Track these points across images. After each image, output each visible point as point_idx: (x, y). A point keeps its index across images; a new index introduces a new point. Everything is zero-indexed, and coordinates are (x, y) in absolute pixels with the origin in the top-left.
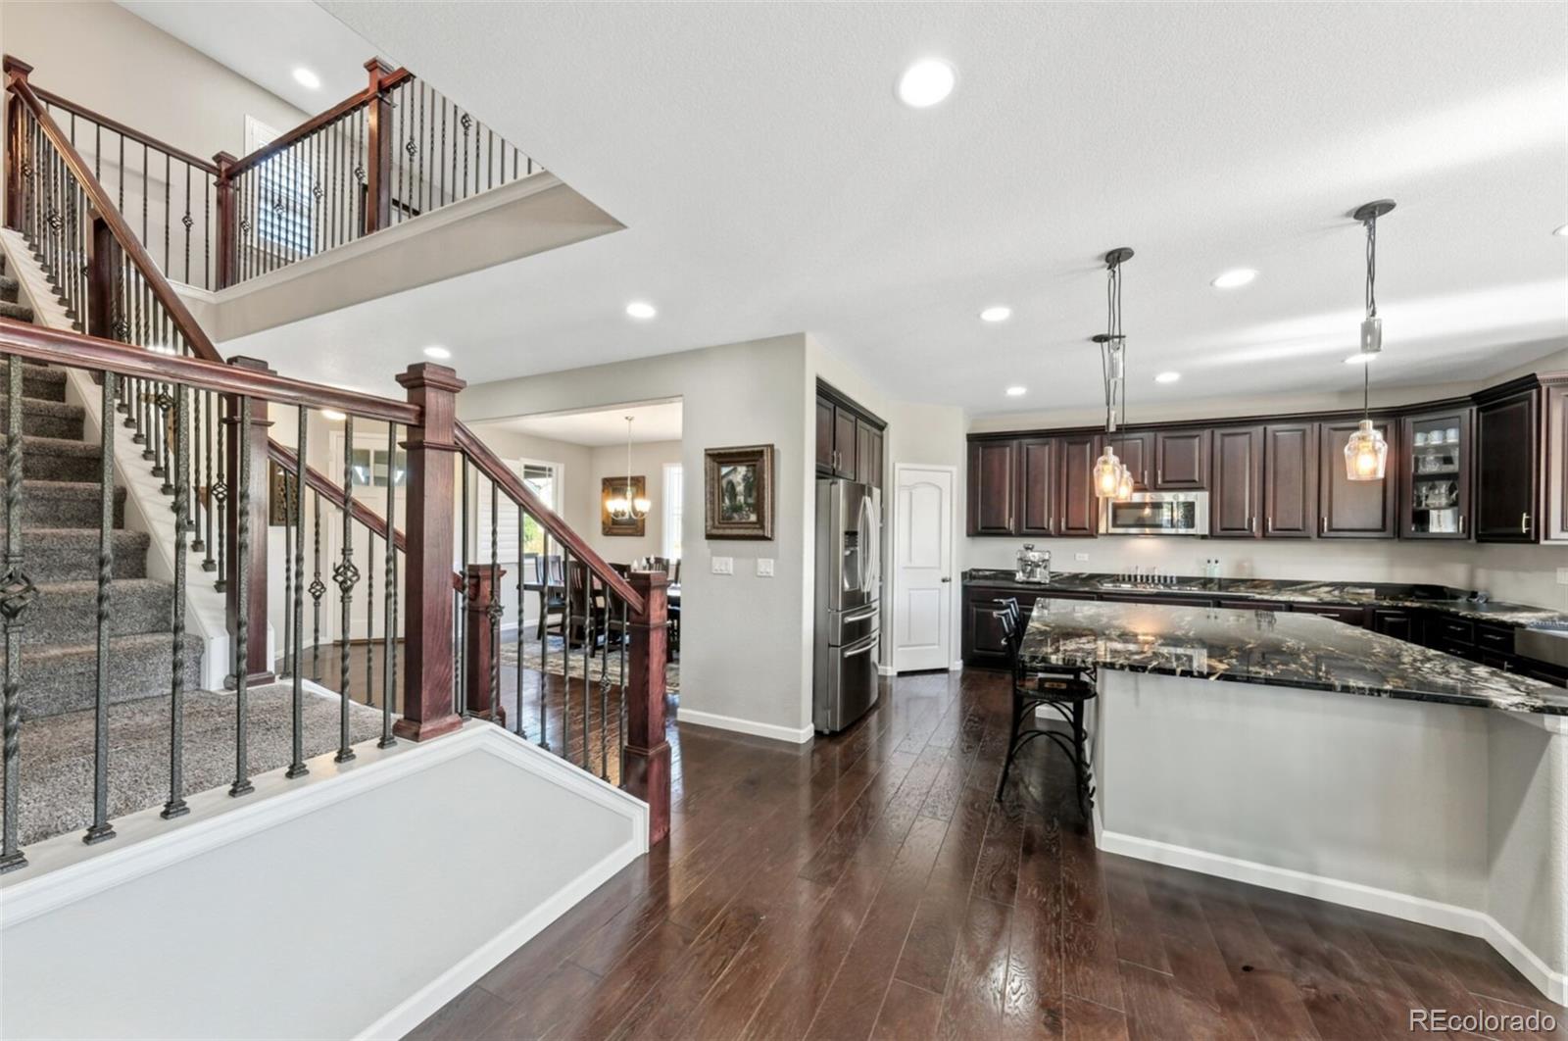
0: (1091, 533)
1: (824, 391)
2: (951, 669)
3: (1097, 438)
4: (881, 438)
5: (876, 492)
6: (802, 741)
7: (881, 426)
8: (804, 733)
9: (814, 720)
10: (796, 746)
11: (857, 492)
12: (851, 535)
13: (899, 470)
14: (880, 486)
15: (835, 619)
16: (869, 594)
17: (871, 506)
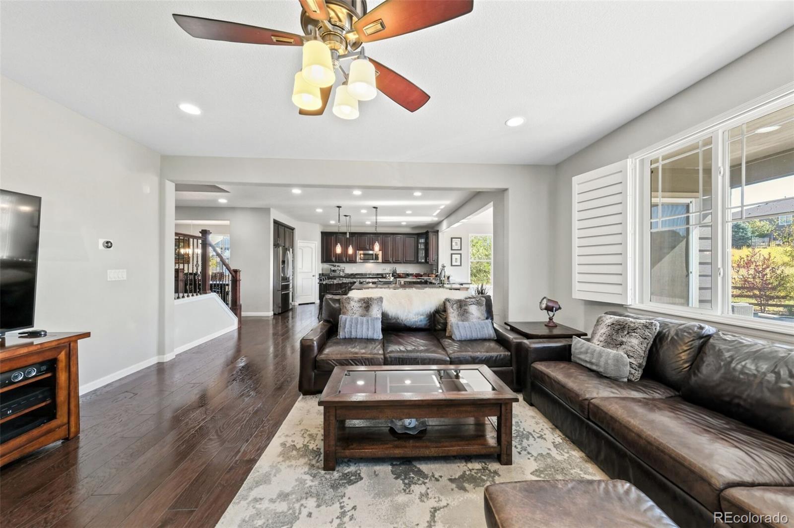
0: (355, 262)
1: (276, 222)
2: (316, 303)
3: (356, 236)
4: (293, 233)
5: (291, 250)
6: (270, 315)
7: (293, 229)
8: (271, 313)
9: (273, 311)
10: (269, 317)
11: (285, 250)
12: (283, 262)
13: (299, 243)
14: (293, 247)
15: (279, 283)
16: (289, 278)
17: (290, 255)
